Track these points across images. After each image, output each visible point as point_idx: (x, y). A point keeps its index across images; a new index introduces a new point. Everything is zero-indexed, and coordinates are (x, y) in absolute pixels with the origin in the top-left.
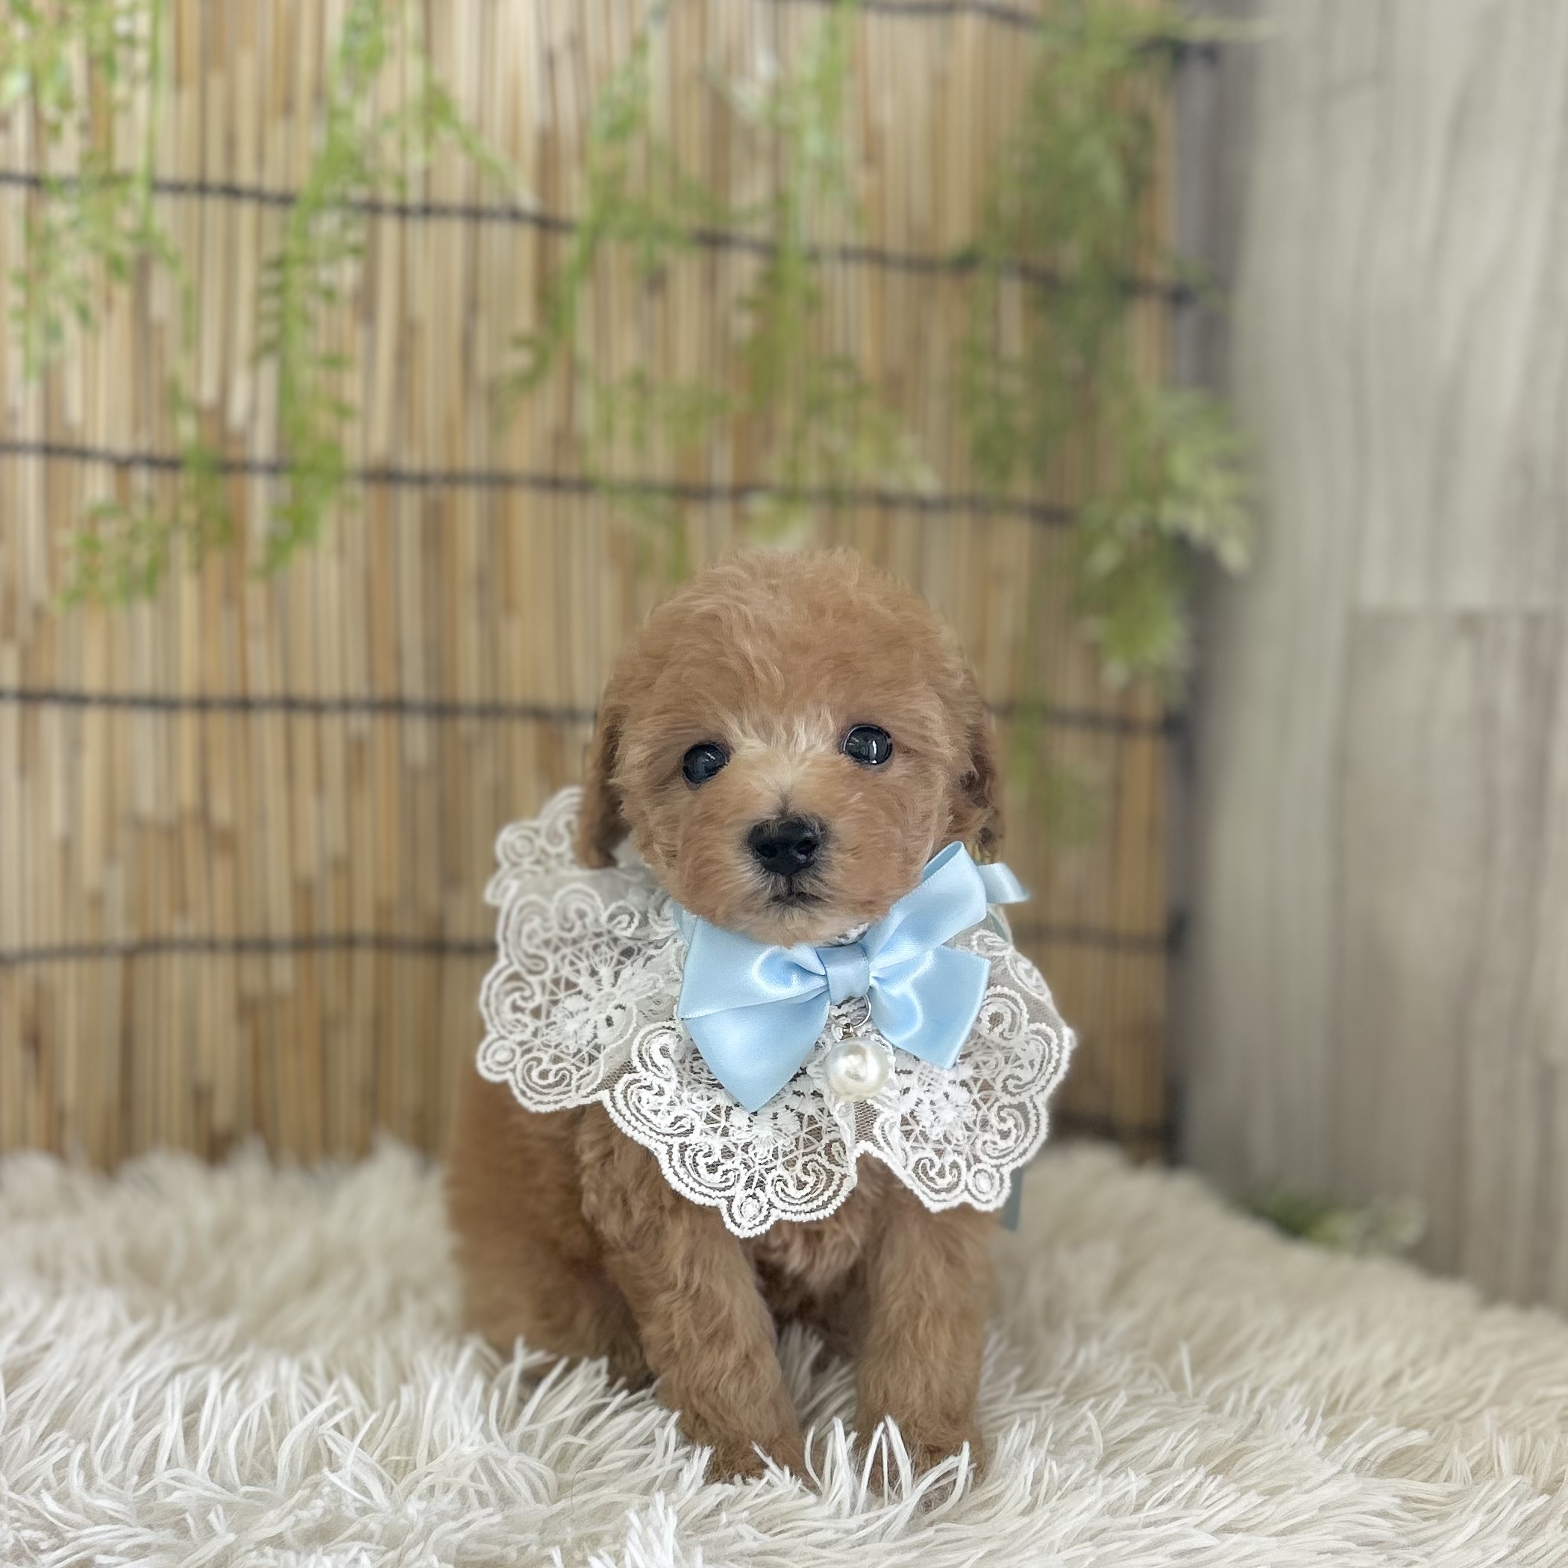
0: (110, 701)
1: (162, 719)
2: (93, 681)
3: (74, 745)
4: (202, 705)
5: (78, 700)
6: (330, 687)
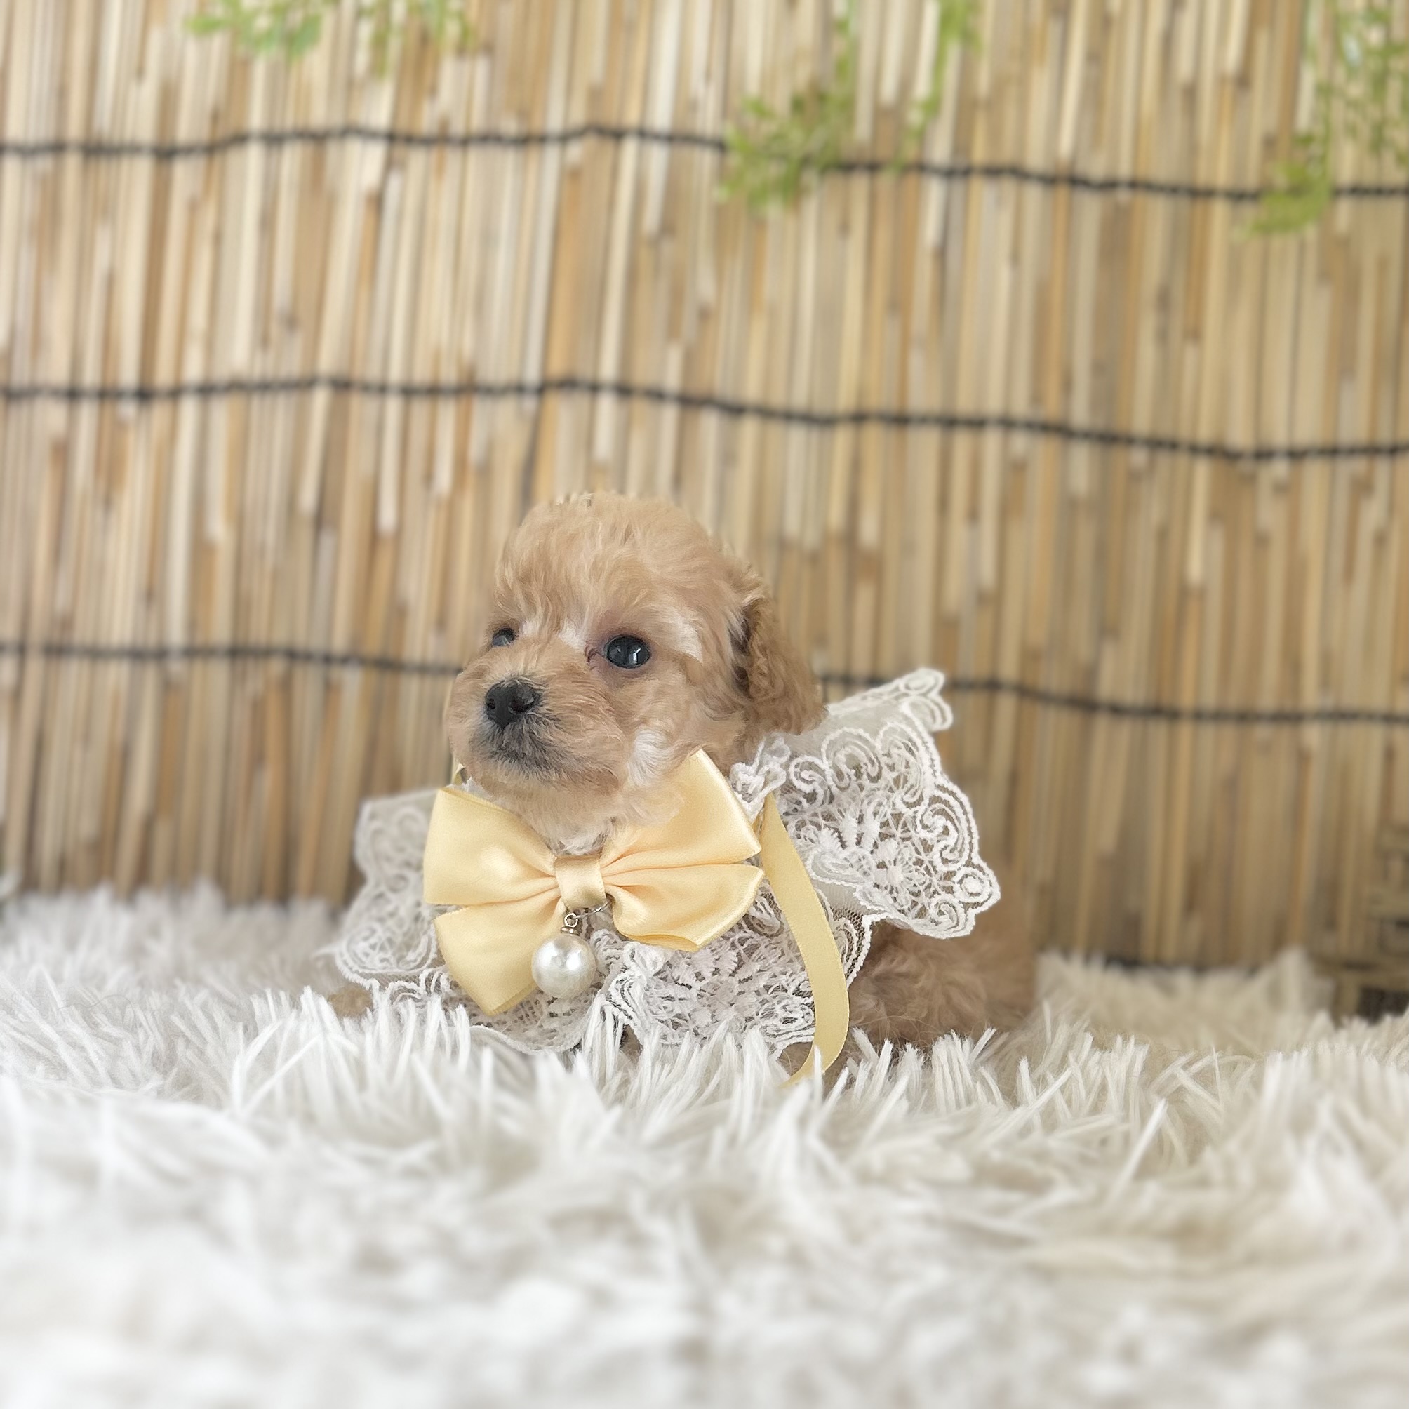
0: (766, 413)
1: (815, 435)
2: (752, 391)
3: (728, 458)
4: (859, 418)
5: (734, 410)
6: (993, 405)
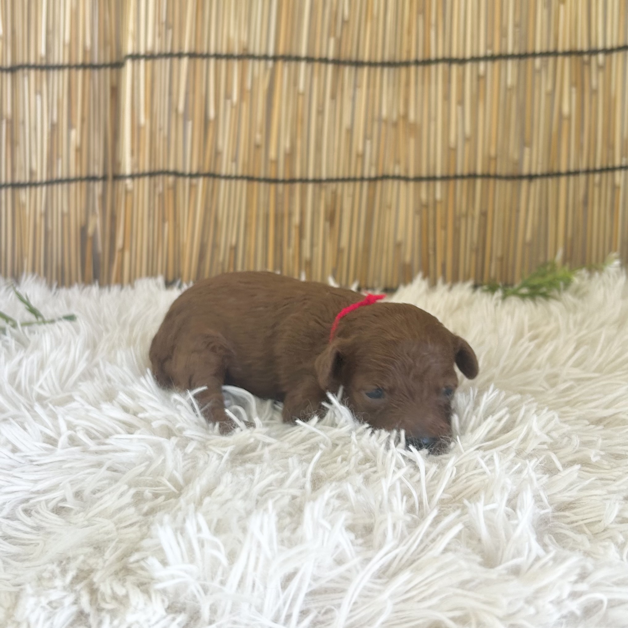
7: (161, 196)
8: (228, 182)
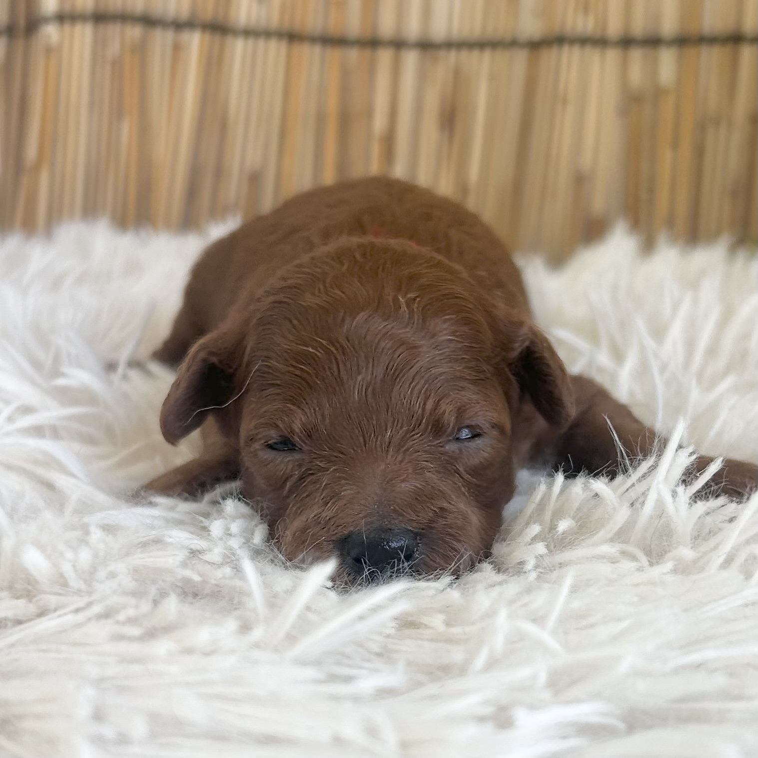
7: (117, 64)
8: (251, 42)
